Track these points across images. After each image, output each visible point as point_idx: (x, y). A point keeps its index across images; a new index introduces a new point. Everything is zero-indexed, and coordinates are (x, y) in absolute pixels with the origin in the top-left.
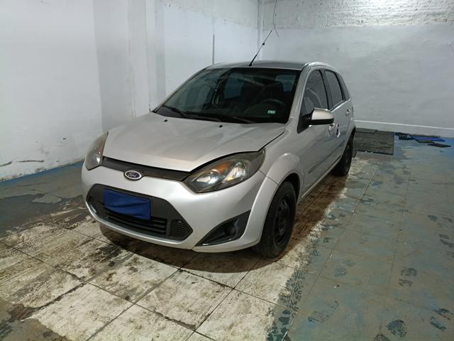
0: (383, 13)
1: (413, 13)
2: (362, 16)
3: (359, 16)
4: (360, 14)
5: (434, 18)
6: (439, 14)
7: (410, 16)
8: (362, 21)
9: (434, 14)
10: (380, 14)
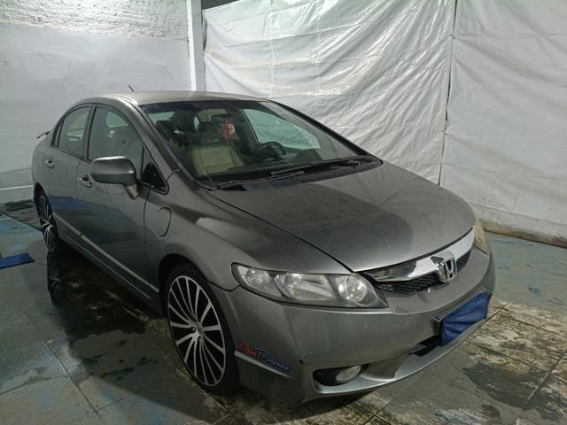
0: (70, 11)
1: (113, 18)
2: (37, 10)
3: (31, 10)
4: (31, 6)
5: (139, 30)
6: (144, 26)
7: (110, 23)
8: (40, 19)
9: (138, 25)
10: (65, 11)
